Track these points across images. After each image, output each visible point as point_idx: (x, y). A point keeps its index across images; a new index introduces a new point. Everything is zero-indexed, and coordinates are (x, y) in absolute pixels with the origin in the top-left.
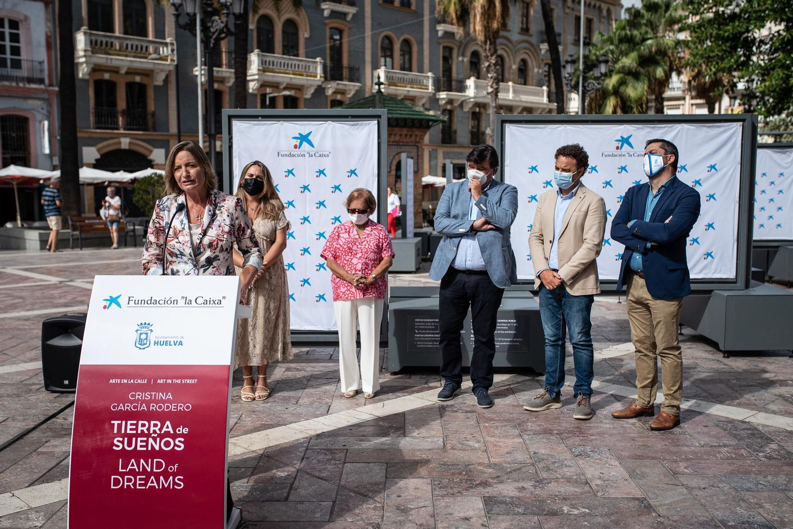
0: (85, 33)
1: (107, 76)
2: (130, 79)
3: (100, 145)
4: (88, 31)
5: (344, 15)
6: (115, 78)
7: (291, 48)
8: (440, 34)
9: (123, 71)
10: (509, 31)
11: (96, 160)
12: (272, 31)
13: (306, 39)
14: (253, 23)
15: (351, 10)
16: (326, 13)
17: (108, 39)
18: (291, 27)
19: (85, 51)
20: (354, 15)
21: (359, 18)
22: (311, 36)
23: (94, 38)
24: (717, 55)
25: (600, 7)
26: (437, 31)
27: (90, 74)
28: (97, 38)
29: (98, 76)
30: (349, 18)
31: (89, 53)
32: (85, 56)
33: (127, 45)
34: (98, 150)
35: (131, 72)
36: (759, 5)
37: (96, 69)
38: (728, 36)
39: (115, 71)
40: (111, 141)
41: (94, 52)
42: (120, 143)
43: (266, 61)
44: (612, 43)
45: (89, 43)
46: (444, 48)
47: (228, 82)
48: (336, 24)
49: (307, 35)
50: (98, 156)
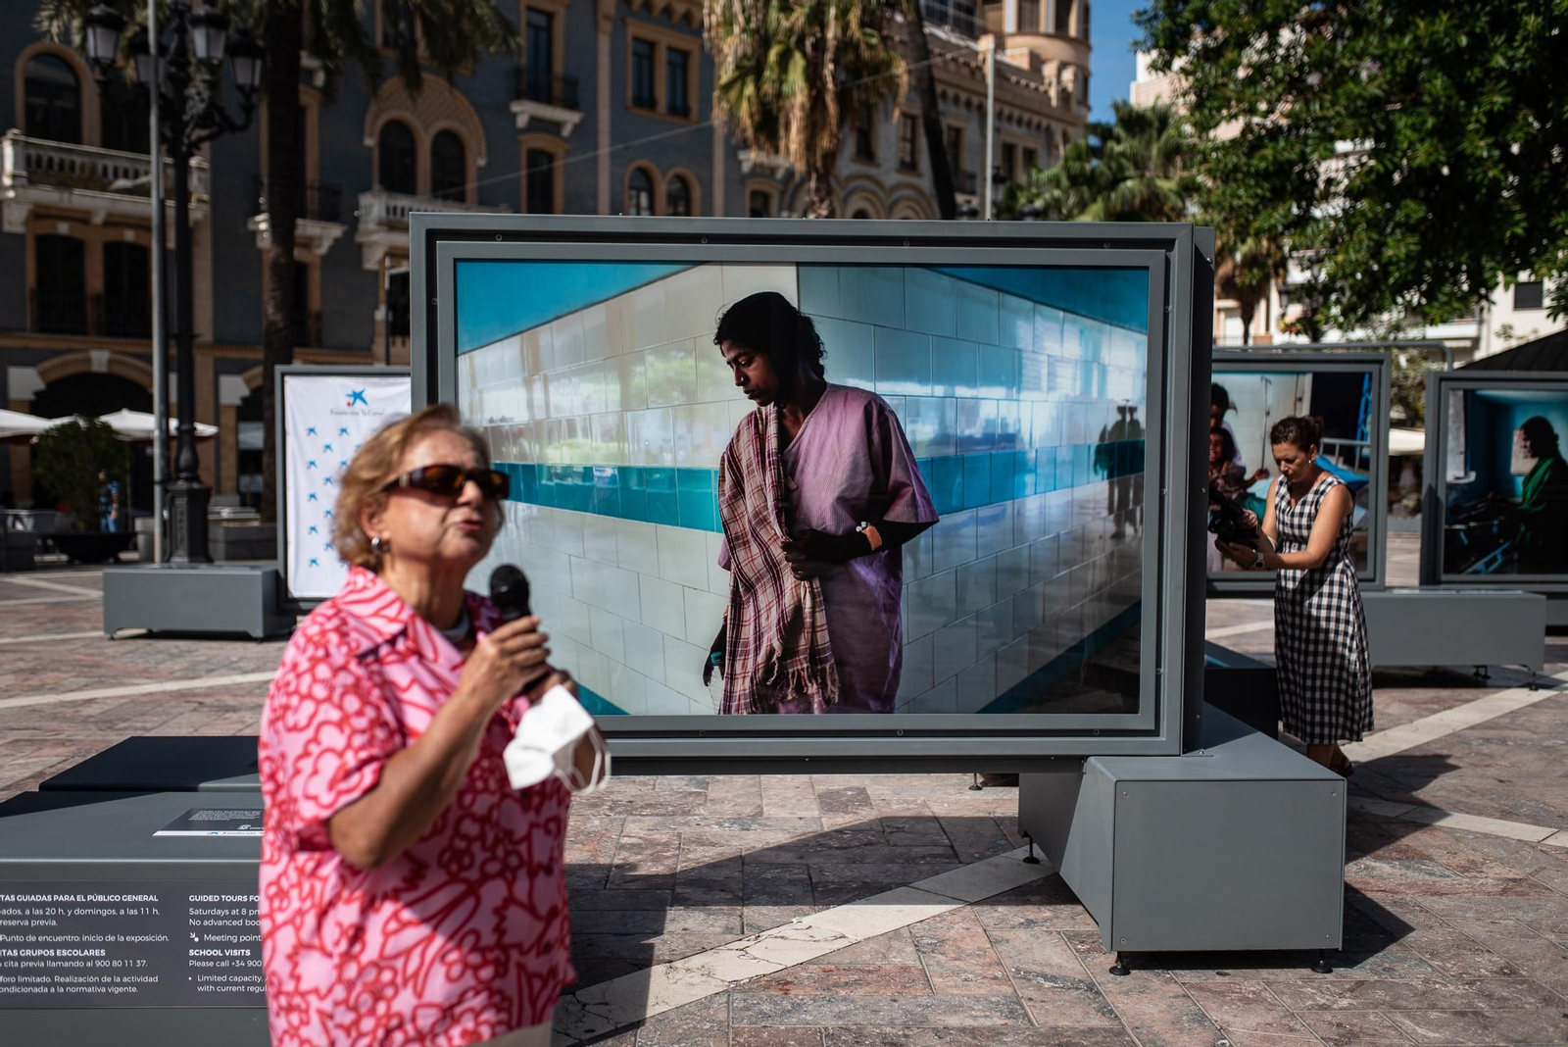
0: (15, 142)
1: (63, 228)
2: (112, 235)
3: (46, 365)
4: (23, 138)
5: (555, 127)
6: (80, 232)
7: (449, 186)
8: (746, 167)
9: (98, 220)
10: (878, 166)
11: (38, 394)
12: (411, 151)
13: (480, 169)
14: (371, 135)
15: (570, 118)
16: (522, 121)
17: (65, 156)
18: (450, 147)
19: (14, 177)
20: (577, 127)
21: (586, 132)
22: (489, 164)
23: (33, 152)
24: (1248, 205)
25: (1048, 129)
26: (740, 163)
27: (27, 223)
28: (41, 152)
29: (44, 228)
30: (567, 131)
31: (24, 181)
32: (13, 187)
33: (105, 168)
34: (42, 374)
35: (113, 222)
36: (1321, 107)
37: (39, 214)
38: (1266, 169)
39: (82, 218)
40: (70, 357)
41: (33, 180)
42: (89, 360)
43: (395, 209)
44: (1058, 186)
45: (22, 162)
46: (755, 194)
47: (320, 246)
48: (540, 141)
49: (482, 162)
50: (41, 386)
